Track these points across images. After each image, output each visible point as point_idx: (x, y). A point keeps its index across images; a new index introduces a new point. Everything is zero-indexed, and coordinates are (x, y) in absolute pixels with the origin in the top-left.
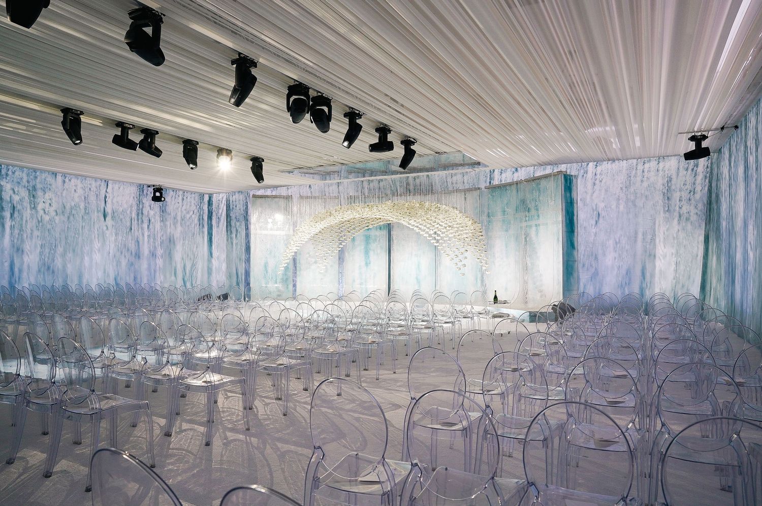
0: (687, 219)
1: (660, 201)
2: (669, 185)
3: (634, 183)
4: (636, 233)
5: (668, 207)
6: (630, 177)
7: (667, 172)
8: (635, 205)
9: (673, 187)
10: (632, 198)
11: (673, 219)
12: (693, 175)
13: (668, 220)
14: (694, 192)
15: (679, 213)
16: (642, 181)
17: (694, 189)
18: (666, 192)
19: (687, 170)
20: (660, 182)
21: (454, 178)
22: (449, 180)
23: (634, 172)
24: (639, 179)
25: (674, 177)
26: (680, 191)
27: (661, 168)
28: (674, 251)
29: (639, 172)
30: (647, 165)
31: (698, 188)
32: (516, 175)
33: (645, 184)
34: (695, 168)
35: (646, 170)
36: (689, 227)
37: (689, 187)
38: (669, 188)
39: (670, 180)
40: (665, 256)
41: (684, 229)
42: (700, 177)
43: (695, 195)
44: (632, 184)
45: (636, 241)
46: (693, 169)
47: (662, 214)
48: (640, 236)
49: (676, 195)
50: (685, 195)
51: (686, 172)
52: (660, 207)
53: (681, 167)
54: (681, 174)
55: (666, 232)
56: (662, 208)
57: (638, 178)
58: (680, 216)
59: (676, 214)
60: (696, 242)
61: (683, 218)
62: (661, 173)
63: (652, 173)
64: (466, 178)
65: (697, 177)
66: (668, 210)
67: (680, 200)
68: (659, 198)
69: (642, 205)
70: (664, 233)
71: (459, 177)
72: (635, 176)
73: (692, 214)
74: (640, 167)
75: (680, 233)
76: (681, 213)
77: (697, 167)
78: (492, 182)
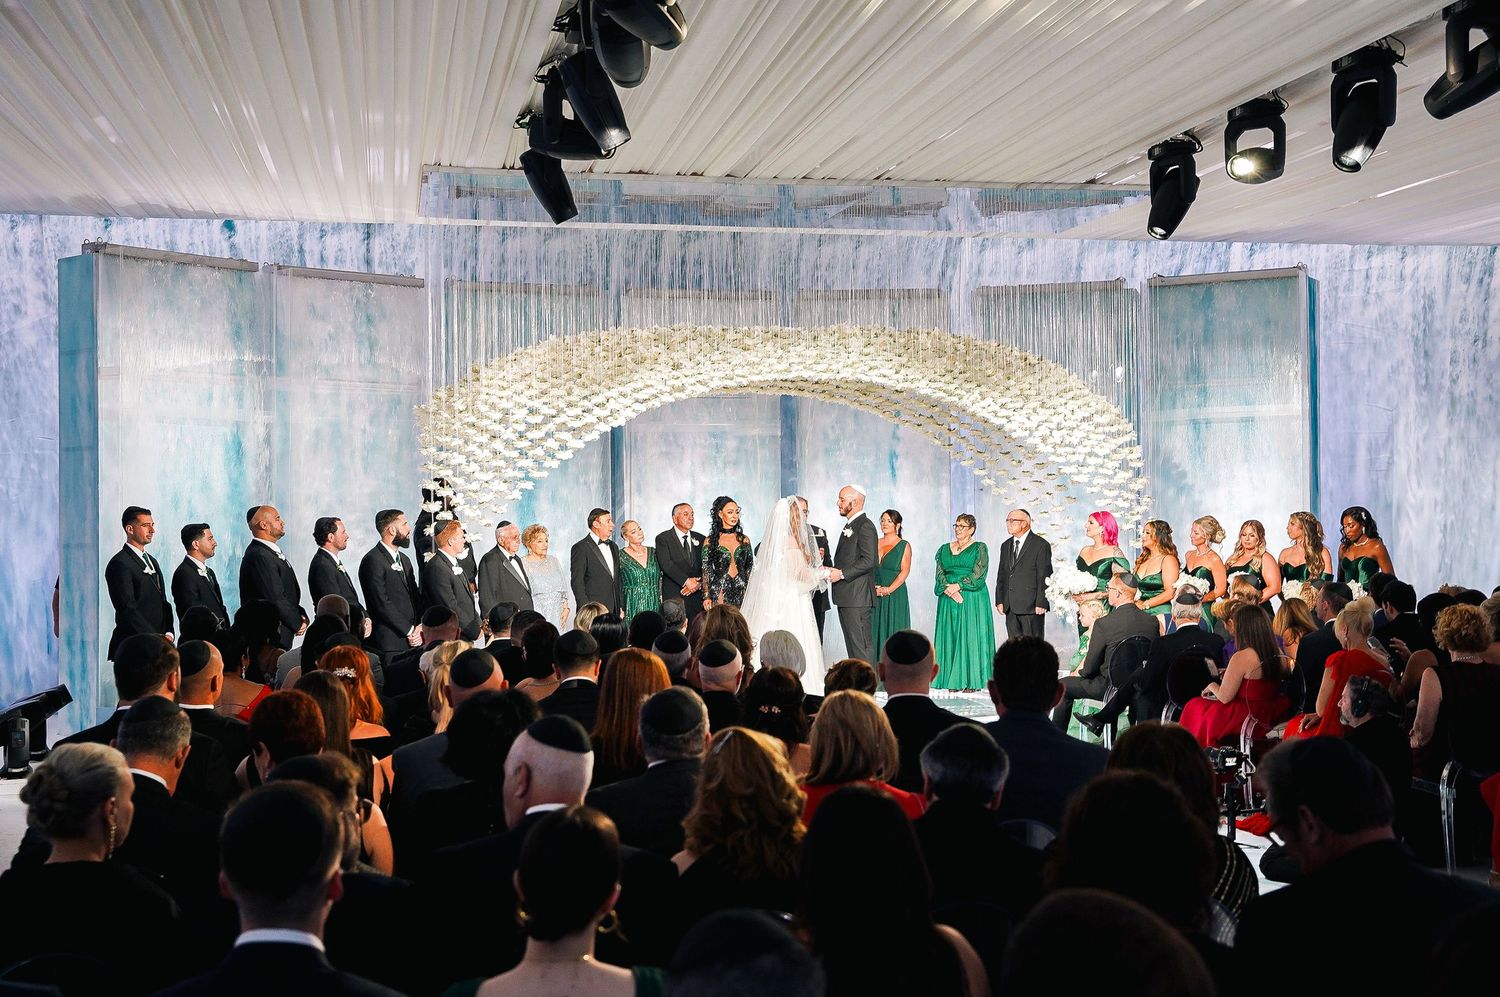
0: (1471, 412)
1: (1409, 361)
2: (1429, 317)
3: (1344, 308)
4: (1353, 446)
5: (1427, 377)
6: (1336, 289)
7: (1422, 283)
8: (1348, 367)
9: (1437, 325)
10: (1342, 348)
11: (1439, 410)
12: (1482, 297)
13: (1426, 412)
14: (1485, 341)
15: (1452, 394)
16: (1365, 303)
17: (1485, 334)
18: (1421, 336)
19: (1468, 280)
20: (1407, 310)
23: (1345, 277)
24: (1357, 294)
25: (1439, 297)
26: (1453, 335)
27: (1408, 271)
28: (1439, 495)
29: (1358, 278)
30: (1376, 261)
33: (1373, 312)
34: (1486, 279)
35: (1374, 274)
36: (1474, 433)
37: (1472, 326)
38: (1429, 325)
39: (1430, 306)
40: (1419, 511)
41: (1463, 438)
43: (1488, 349)
44: (1340, 310)
45: (1352, 468)
47: (1413, 397)
48: (1362, 455)
49: (1446, 346)
50: (1464, 347)
51: (1464, 287)
52: (1406, 377)
53: (1454, 272)
54: (1453, 290)
55: (1421, 444)
56: (1413, 380)
57: (1355, 294)
58: (1453, 403)
59: (1444, 397)
60: (1489, 472)
61: (1462, 409)
62: (1409, 285)
63: (1388, 285)
65: (1490, 301)
66: (1427, 387)
67: (1453, 361)
68: (1404, 351)
69: (1364, 368)
70: (1418, 447)
72: (1348, 288)
73: (1479, 399)
74: (1360, 265)
75: (1453, 447)
76: (1457, 392)
77: (1491, 275)
78: (949, 272)
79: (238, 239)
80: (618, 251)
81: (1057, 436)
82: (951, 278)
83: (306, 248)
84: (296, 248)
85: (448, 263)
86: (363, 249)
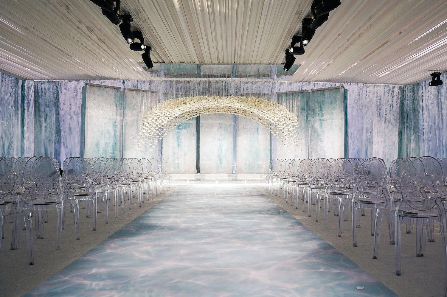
0: (389, 122)
1: (375, 111)
2: (380, 101)
3: (361, 99)
4: (362, 129)
5: (380, 114)
6: (359, 94)
7: (379, 94)
8: (362, 112)
9: (382, 103)
10: (361, 107)
11: (382, 121)
12: (392, 97)
13: (379, 122)
14: (392, 106)
15: (385, 118)
16: (366, 98)
17: (393, 105)
18: (378, 105)
19: (389, 93)
20: (375, 99)
21: (246, 86)
22: (242, 86)
23: (361, 92)
24: (364, 96)
25: (382, 97)
26: (386, 105)
27: (375, 91)
28: (383, 140)
29: (364, 92)
30: (368, 89)
31: (395, 104)
32: (290, 87)
33: (368, 100)
35: (368, 91)
36: (390, 126)
37: (390, 103)
38: (380, 103)
39: (380, 99)
40: (378, 143)
41: (388, 127)
42: (395, 98)
43: (393, 108)
44: (360, 99)
45: (362, 134)
46: (392, 93)
47: (376, 118)
48: (365, 131)
49: (384, 107)
50: (388, 108)
51: (388, 95)
52: (375, 114)
53: (386, 92)
54: (385, 95)
55: (378, 128)
56: (376, 115)
57: (363, 96)
58: (386, 120)
59: (384, 118)
60: (394, 135)
61: (387, 121)
62: (376, 94)
63: (371, 94)
64: (254, 86)
65: (394, 98)
66: (380, 116)
67: (386, 111)
68: (374, 108)
69: (366, 112)
70: (377, 129)
71: (250, 85)
72: (362, 95)
73: (392, 119)
74: (365, 89)
75: (386, 129)
76: (386, 118)
77: (394, 92)
78: (273, 90)
79: (125, 85)
80: (201, 86)
81: (276, 119)
82: (273, 91)
83: (138, 86)
84: (136, 86)
85: (167, 89)
86: (149, 86)
